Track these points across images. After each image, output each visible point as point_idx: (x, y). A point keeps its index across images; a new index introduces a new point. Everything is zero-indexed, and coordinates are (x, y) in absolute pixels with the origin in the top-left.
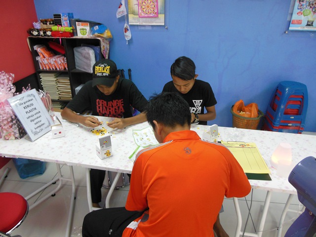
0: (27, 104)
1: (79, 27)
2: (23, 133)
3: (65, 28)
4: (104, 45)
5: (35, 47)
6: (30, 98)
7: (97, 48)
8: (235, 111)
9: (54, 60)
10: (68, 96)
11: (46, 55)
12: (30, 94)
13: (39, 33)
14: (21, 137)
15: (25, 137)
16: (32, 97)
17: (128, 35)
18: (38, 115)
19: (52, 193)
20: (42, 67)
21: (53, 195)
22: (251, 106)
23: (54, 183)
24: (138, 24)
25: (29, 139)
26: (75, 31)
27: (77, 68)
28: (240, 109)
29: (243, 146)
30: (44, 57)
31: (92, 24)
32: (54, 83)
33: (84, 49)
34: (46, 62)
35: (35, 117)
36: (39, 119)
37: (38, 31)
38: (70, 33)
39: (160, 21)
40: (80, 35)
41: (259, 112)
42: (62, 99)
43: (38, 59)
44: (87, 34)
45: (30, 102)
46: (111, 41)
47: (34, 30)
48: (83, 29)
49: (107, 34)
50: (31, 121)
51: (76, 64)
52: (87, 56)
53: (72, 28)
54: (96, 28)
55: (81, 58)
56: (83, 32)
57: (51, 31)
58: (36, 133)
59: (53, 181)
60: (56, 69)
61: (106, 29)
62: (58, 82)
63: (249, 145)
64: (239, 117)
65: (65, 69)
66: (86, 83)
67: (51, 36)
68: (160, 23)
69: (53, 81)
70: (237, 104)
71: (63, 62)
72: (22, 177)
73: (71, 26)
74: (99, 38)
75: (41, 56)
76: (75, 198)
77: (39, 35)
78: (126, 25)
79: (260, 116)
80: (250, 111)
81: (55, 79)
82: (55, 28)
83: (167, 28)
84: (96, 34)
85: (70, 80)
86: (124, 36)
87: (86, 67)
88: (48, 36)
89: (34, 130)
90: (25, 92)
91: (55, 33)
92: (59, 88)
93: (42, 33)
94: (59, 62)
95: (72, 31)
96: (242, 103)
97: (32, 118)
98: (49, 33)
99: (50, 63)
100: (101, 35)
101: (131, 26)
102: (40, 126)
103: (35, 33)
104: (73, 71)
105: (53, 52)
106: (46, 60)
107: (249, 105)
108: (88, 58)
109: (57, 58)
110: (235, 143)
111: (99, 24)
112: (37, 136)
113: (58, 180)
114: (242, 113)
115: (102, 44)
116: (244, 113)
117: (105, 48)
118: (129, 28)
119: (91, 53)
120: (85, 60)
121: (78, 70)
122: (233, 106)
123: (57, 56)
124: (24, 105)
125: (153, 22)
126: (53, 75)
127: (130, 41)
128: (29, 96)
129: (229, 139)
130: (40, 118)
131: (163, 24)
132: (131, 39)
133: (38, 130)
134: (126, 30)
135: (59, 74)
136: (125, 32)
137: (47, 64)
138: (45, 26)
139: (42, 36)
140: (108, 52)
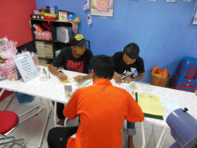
1: (61, 14)
2: (20, 77)
3: (52, 15)
4: (75, 27)
5: (34, 26)
6: (26, 57)
7: (70, 28)
8: (153, 73)
9: (44, 34)
10: (51, 56)
11: (40, 30)
13: (37, 17)
14: (19, 79)
15: (21, 79)
16: (27, 56)
17: (90, 21)
18: (29, 67)
19: (36, 113)
20: (37, 37)
21: (36, 115)
22: (164, 71)
23: (38, 108)
24: (96, 15)
25: (23, 81)
26: (58, 17)
27: (58, 39)
28: (157, 72)
29: (151, 97)
30: (39, 32)
31: (69, 13)
32: (43, 48)
33: (62, 28)
34: (39, 34)
36: (30, 70)
37: (36, 16)
38: (55, 18)
39: (110, 14)
40: (61, 20)
41: (168, 75)
42: (47, 57)
43: (35, 32)
44: (65, 19)
45: (26, 59)
46: (79, 24)
47: (34, 15)
48: (63, 16)
49: (77, 20)
51: (57, 37)
52: (64, 32)
53: (56, 15)
54: (71, 16)
55: (60, 33)
56: (63, 18)
57: (44, 16)
58: (27, 78)
59: (37, 106)
60: (45, 39)
61: (77, 17)
62: (46, 47)
63: (154, 97)
64: (155, 78)
65: (50, 39)
66: (63, 49)
67: (44, 19)
68: (110, 15)
69: (43, 46)
70: (155, 69)
71: (49, 35)
72: (20, 102)
73: (56, 14)
74: (72, 22)
75: (37, 31)
76: (49, 118)
77: (36, 18)
78: (89, 15)
79: (169, 78)
80: (163, 74)
81: (44, 45)
82: (46, 14)
83: (114, 19)
84: (70, 19)
85: (53, 46)
86: (87, 22)
87: (63, 39)
88: (42, 19)
89: (26, 76)
90: (23, 53)
91: (46, 18)
92: (46, 51)
93: (38, 17)
94: (47, 35)
95: (56, 17)
96: (158, 69)
97: (26, 69)
98: (42, 17)
99: (42, 36)
100: (73, 20)
101: (92, 16)
102: (30, 74)
103: (34, 17)
104: (55, 41)
105: (44, 29)
106: (40, 34)
107: (162, 70)
108: (64, 34)
109: (47, 32)
110: (146, 94)
111: (72, 14)
112: (28, 80)
113: (40, 106)
114: (157, 75)
115: (73, 26)
116: (159, 75)
117: (75, 28)
118: (90, 17)
119: (66, 31)
120: (63, 35)
121: (58, 40)
122: (152, 70)
123: (46, 31)
124: (22, 61)
125: (105, 14)
126: (43, 42)
127: (91, 25)
128: (25, 55)
129: (143, 92)
131: (112, 16)
132: (92, 24)
133: (29, 76)
134: (89, 18)
135: (47, 42)
136: (88, 19)
137: (40, 36)
138: (40, 13)
139: (38, 19)
140: (77, 31)
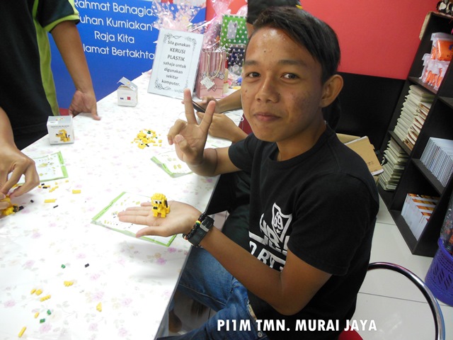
0: (178, 47)
5: (434, 36)
6: (187, 42)
9: (440, 67)
12: (192, 38)
16: (191, 43)
18: (179, 69)
30: (435, 57)
35: (175, 68)
36: (176, 75)
43: (425, 58)
45: (184, 48)
50: (166, 69)
58: (159, 86)
69: (417, 106)
75: (433, 55)
81: (419, 103)
89: (160, 82)
97: (169, 67)
102: (170, 83)
112: (157, 91)
124: (173, 46)
126: (421, 94)
128: (189, 39)
130: (180, 74)
133: (164, 85)
